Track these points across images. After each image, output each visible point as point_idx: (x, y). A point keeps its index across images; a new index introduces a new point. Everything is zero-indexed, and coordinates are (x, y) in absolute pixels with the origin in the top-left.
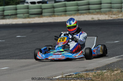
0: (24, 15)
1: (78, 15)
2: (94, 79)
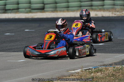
0: (25, 10)
2: (114, 73)
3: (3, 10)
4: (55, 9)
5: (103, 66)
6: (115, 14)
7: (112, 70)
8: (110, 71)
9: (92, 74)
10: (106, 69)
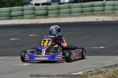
0: (30, 16)
1: (82, 17)
2: (114, 75)
3: (9, 16)
4: (58, 15)
5: (104, 68)
6: (115, 19)
7: (112, 72)
8: (111, 73)
9: (94, 76)
10: (106, 71)
